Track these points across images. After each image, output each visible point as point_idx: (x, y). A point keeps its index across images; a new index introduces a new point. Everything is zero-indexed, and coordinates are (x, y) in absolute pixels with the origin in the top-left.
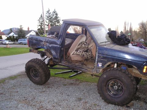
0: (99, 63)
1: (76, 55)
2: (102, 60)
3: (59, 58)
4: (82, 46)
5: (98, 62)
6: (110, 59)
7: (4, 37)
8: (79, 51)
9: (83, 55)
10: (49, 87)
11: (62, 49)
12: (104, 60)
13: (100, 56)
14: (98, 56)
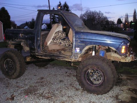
0: (76, 48)
3: (36, 48)
4: (59, 34)
6: (88, 43)
8: (56, 39)
9: (61, 43)
14: (75, 40)
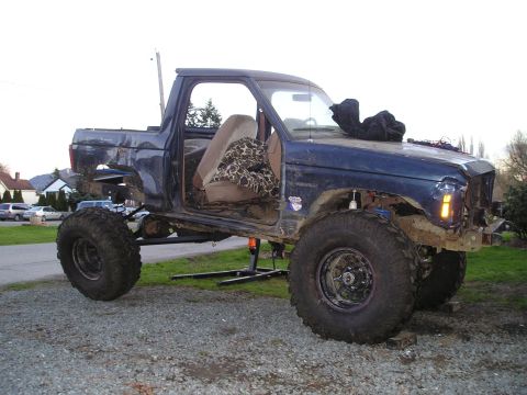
0: (290, 198)
1: (219, 183)
2: (302, 184)
3: (165, 195)
4: (242, 151)
5: (287, 197)
6: (327, 181)
7: (30, 197)
8: (229, 167)
9: (244, 181)
10: (134, 305)
11: (175, 163)
12: (306, 185)
13: (294, 173)
14: (287, 171)
